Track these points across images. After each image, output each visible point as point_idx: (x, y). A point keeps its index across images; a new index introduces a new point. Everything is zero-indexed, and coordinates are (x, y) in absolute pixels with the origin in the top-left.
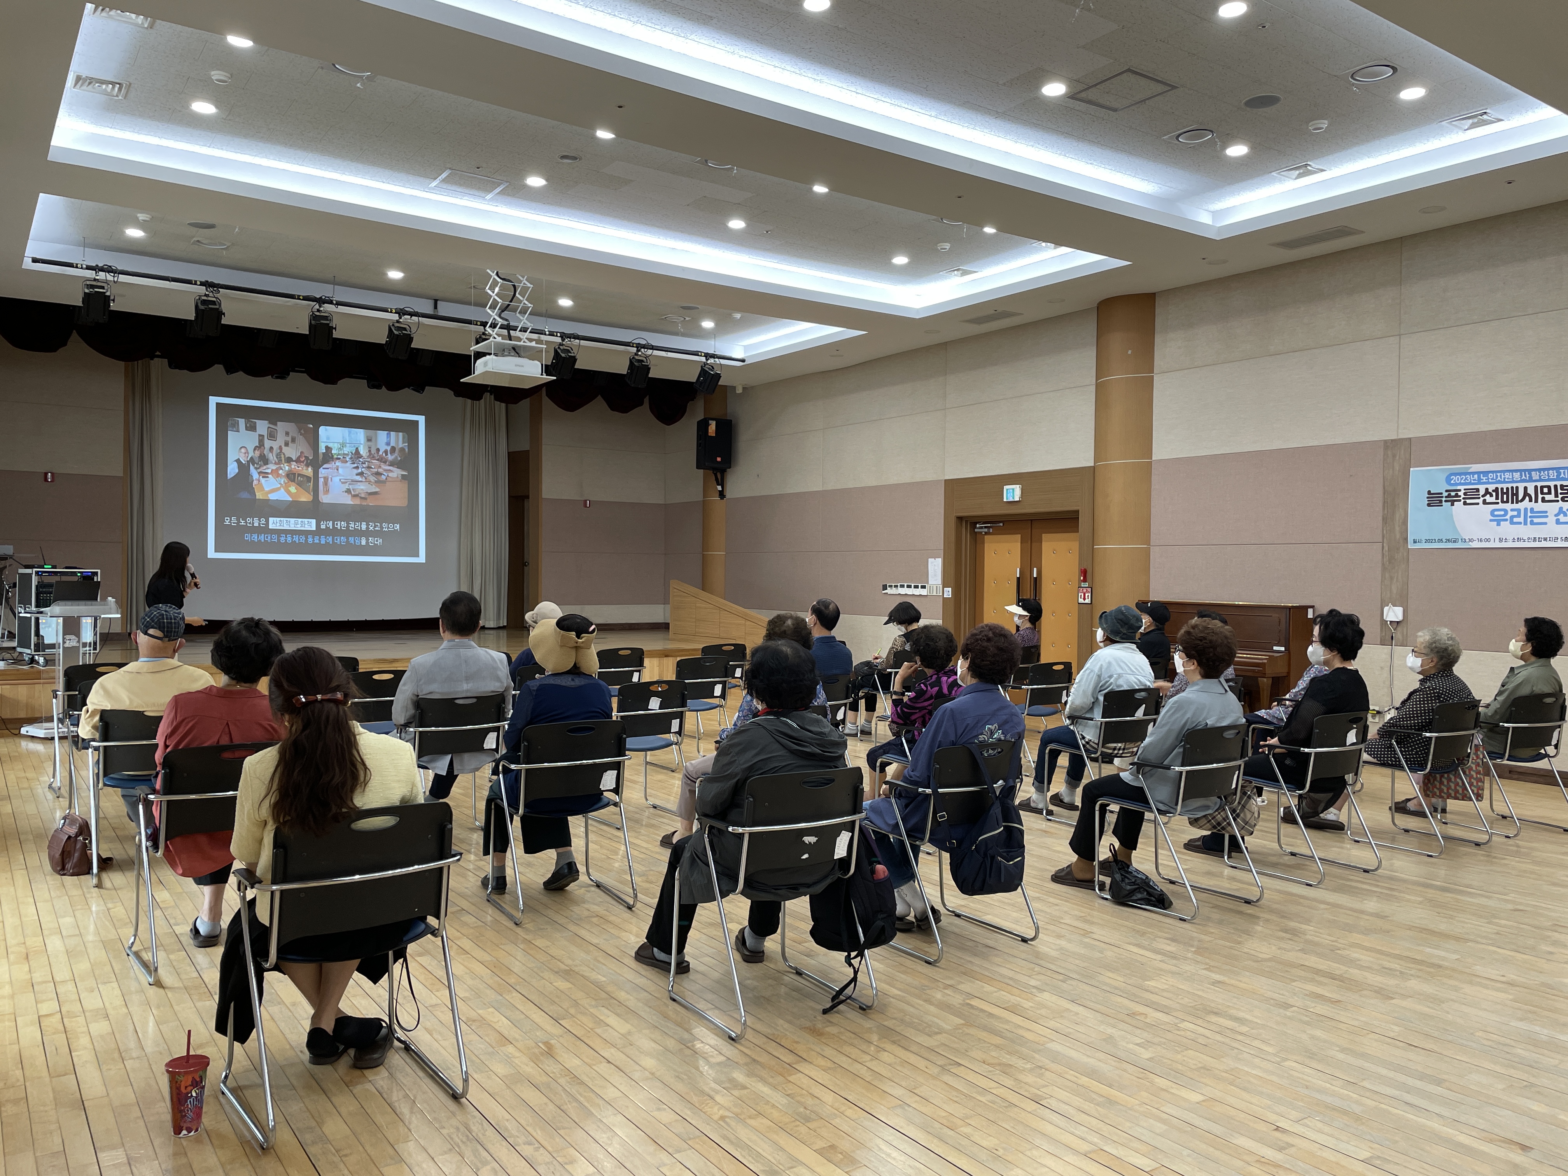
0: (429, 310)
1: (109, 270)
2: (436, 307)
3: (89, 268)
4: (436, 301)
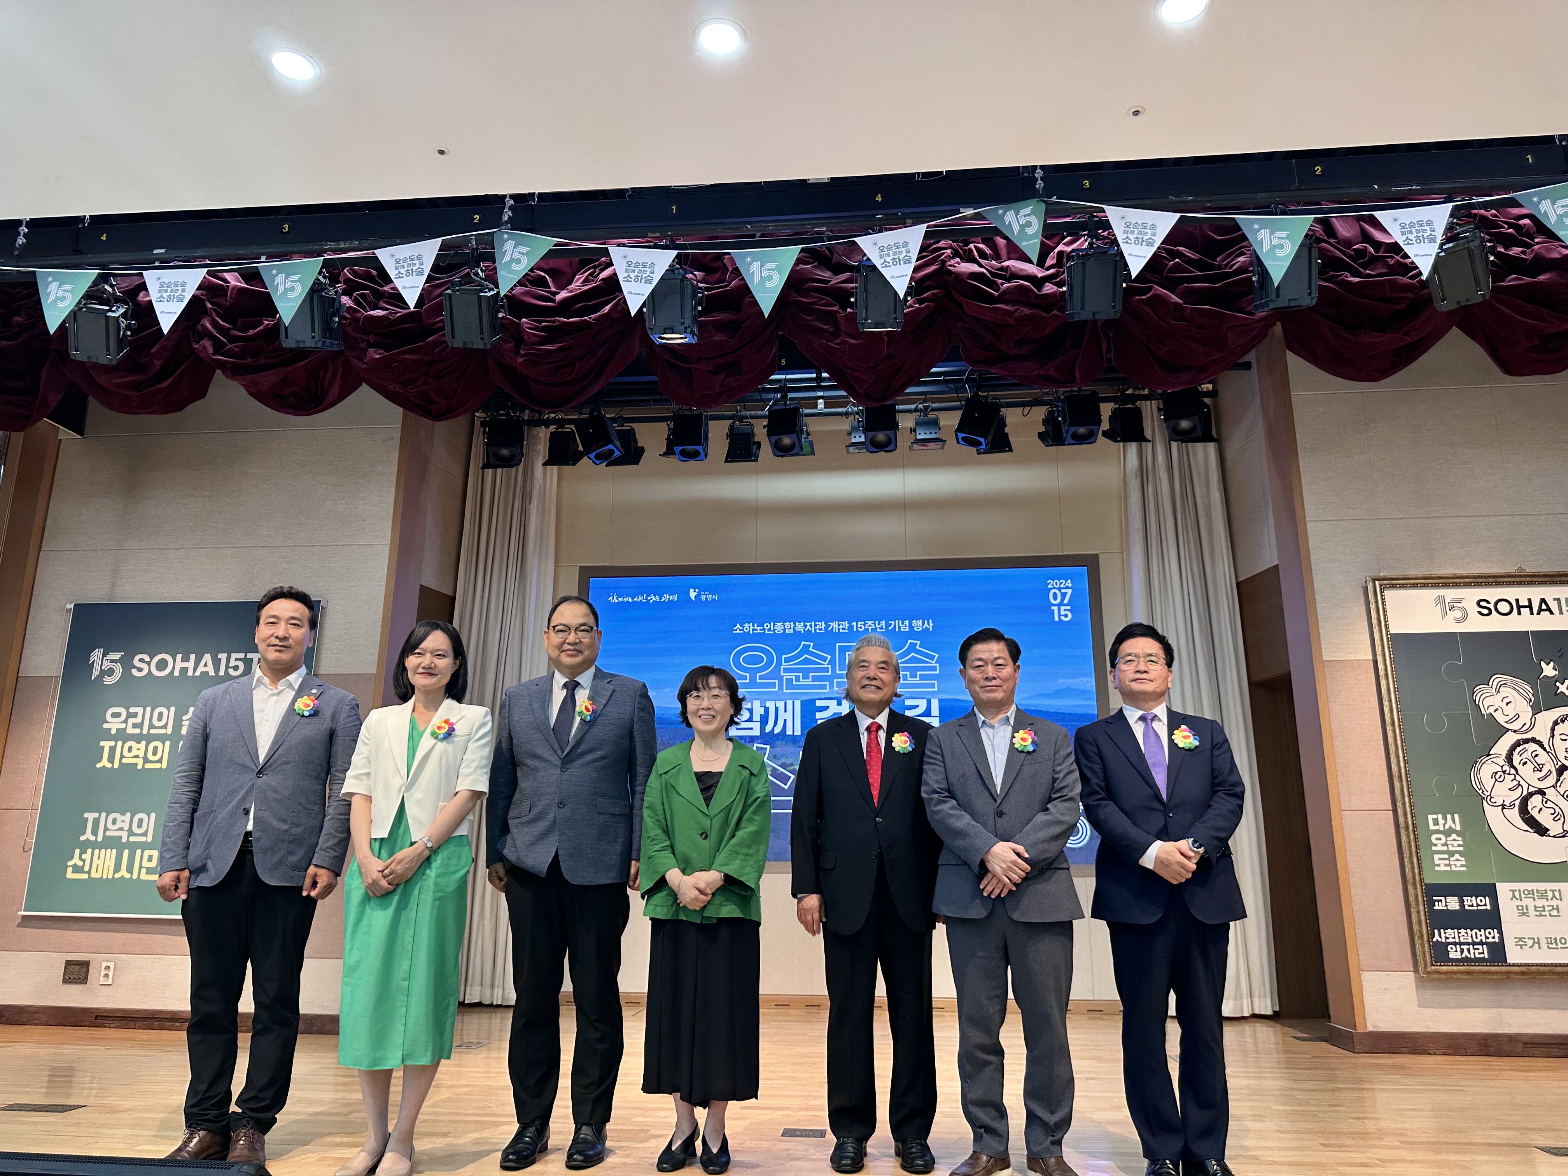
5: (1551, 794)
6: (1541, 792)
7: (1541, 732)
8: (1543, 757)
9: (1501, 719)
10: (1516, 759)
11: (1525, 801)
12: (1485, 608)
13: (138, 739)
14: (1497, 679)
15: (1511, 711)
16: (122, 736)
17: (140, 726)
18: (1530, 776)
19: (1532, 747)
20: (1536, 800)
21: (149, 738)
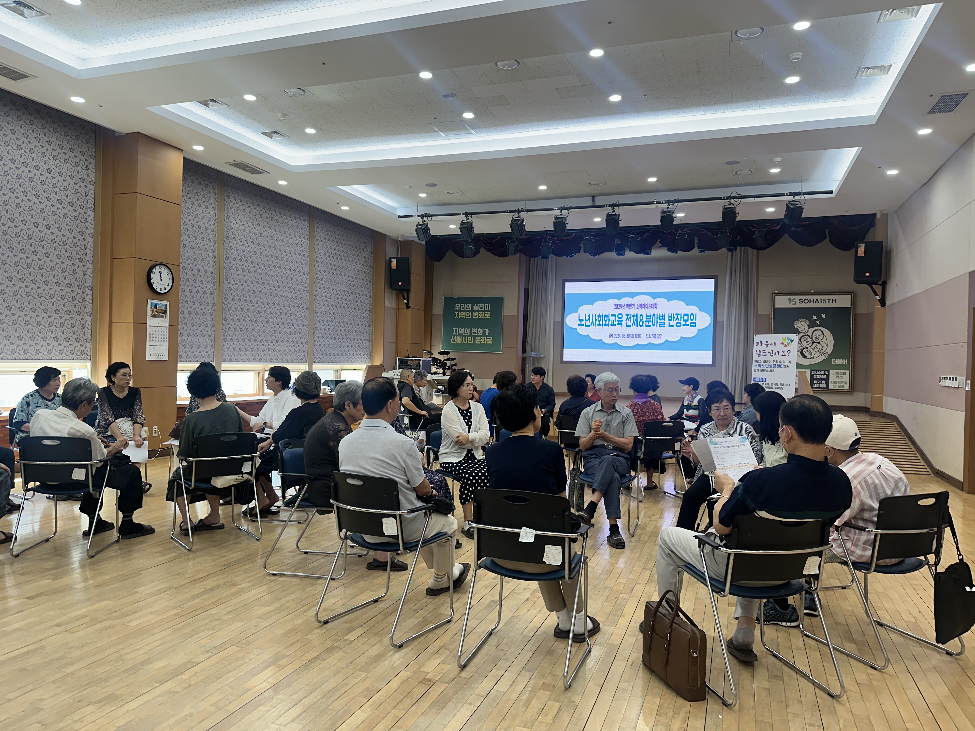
0: (590, 203)
1: (427, 215)
2: (593, 201)
3: (419, 216)
4: (593, 197)
5: (809, 348)
6: (807, 348)
7: (810, 333)
8: (809, 339)
9: (800, 330)
10: (802, 340)
11: (802, 350)
12: (801, 301)
13: (464, 311)
14: (801, 320)
15: (803, 328)
16: (460, 310)
17: (464, 308)
18: (805, 344)
19: (807, 337)
20: (805, 350)
21: (466, 311)
